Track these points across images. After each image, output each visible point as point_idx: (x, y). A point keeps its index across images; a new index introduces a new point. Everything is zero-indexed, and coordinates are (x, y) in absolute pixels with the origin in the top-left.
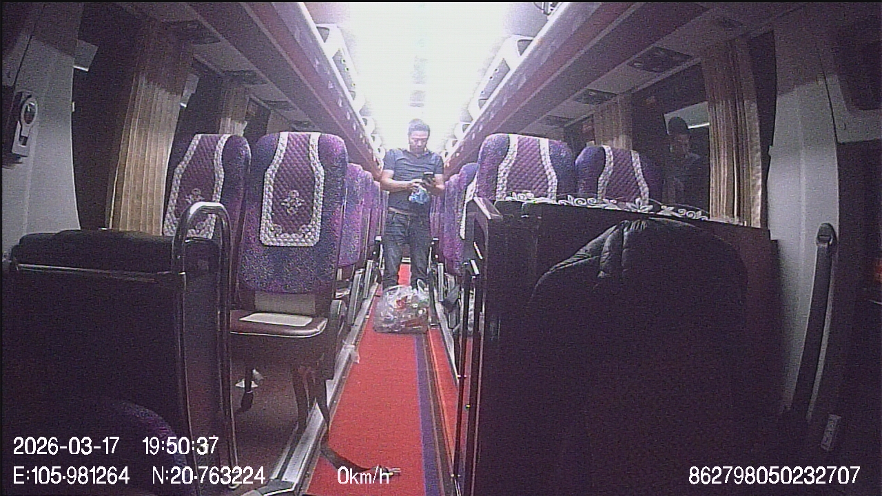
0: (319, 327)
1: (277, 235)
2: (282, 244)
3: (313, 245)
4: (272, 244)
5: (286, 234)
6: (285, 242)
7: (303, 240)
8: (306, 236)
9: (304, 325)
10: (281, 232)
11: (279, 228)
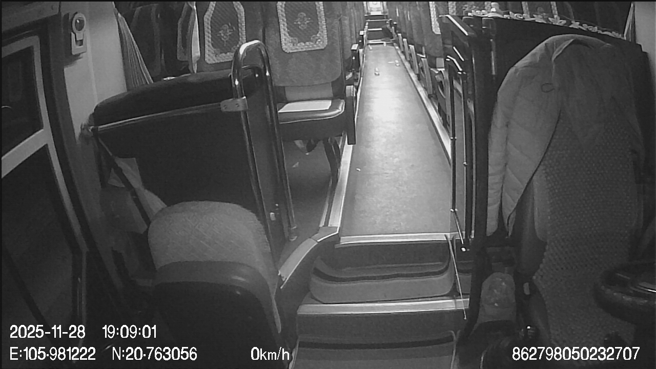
0: (340, 108)
1: (295, 44)
2: (300, 50)
3: (323, 48)
4: (291, 51)
5: (302, 43)
6: (302, 49)
7: (315, 46)
8: (317, 43)
9: (328, 108)
10: (297, 42)
11: (295, 40)
